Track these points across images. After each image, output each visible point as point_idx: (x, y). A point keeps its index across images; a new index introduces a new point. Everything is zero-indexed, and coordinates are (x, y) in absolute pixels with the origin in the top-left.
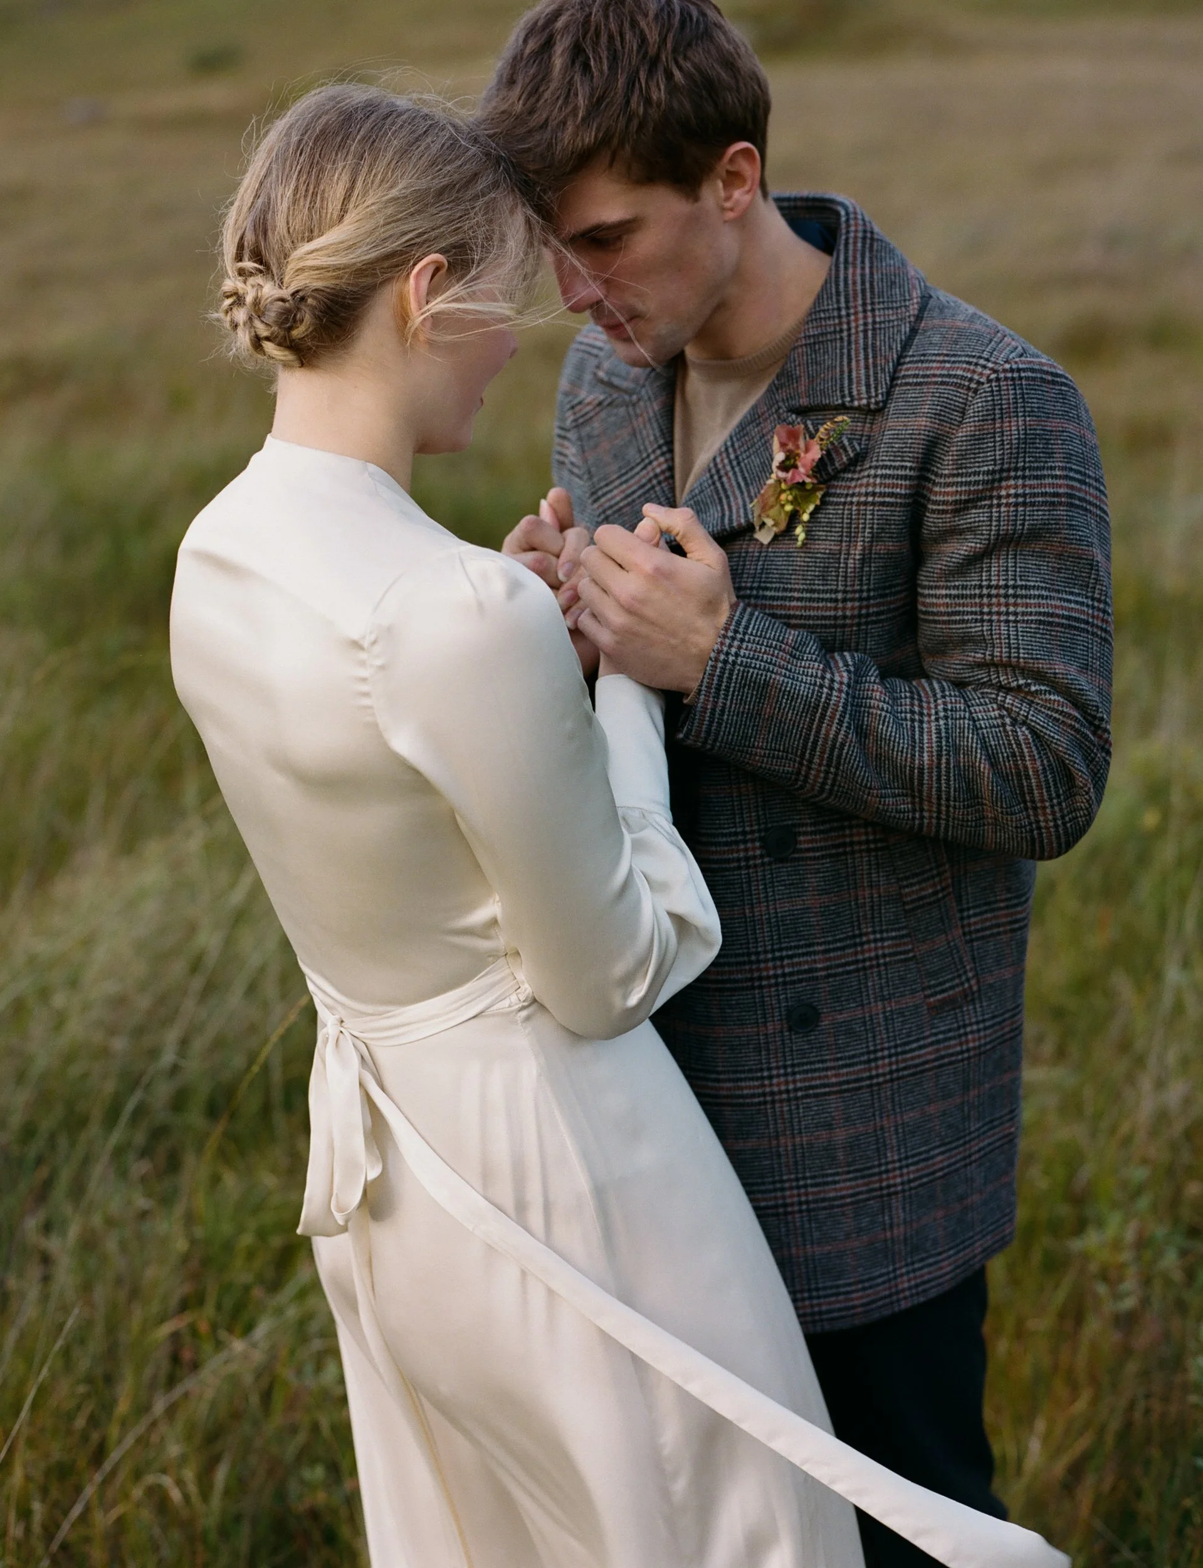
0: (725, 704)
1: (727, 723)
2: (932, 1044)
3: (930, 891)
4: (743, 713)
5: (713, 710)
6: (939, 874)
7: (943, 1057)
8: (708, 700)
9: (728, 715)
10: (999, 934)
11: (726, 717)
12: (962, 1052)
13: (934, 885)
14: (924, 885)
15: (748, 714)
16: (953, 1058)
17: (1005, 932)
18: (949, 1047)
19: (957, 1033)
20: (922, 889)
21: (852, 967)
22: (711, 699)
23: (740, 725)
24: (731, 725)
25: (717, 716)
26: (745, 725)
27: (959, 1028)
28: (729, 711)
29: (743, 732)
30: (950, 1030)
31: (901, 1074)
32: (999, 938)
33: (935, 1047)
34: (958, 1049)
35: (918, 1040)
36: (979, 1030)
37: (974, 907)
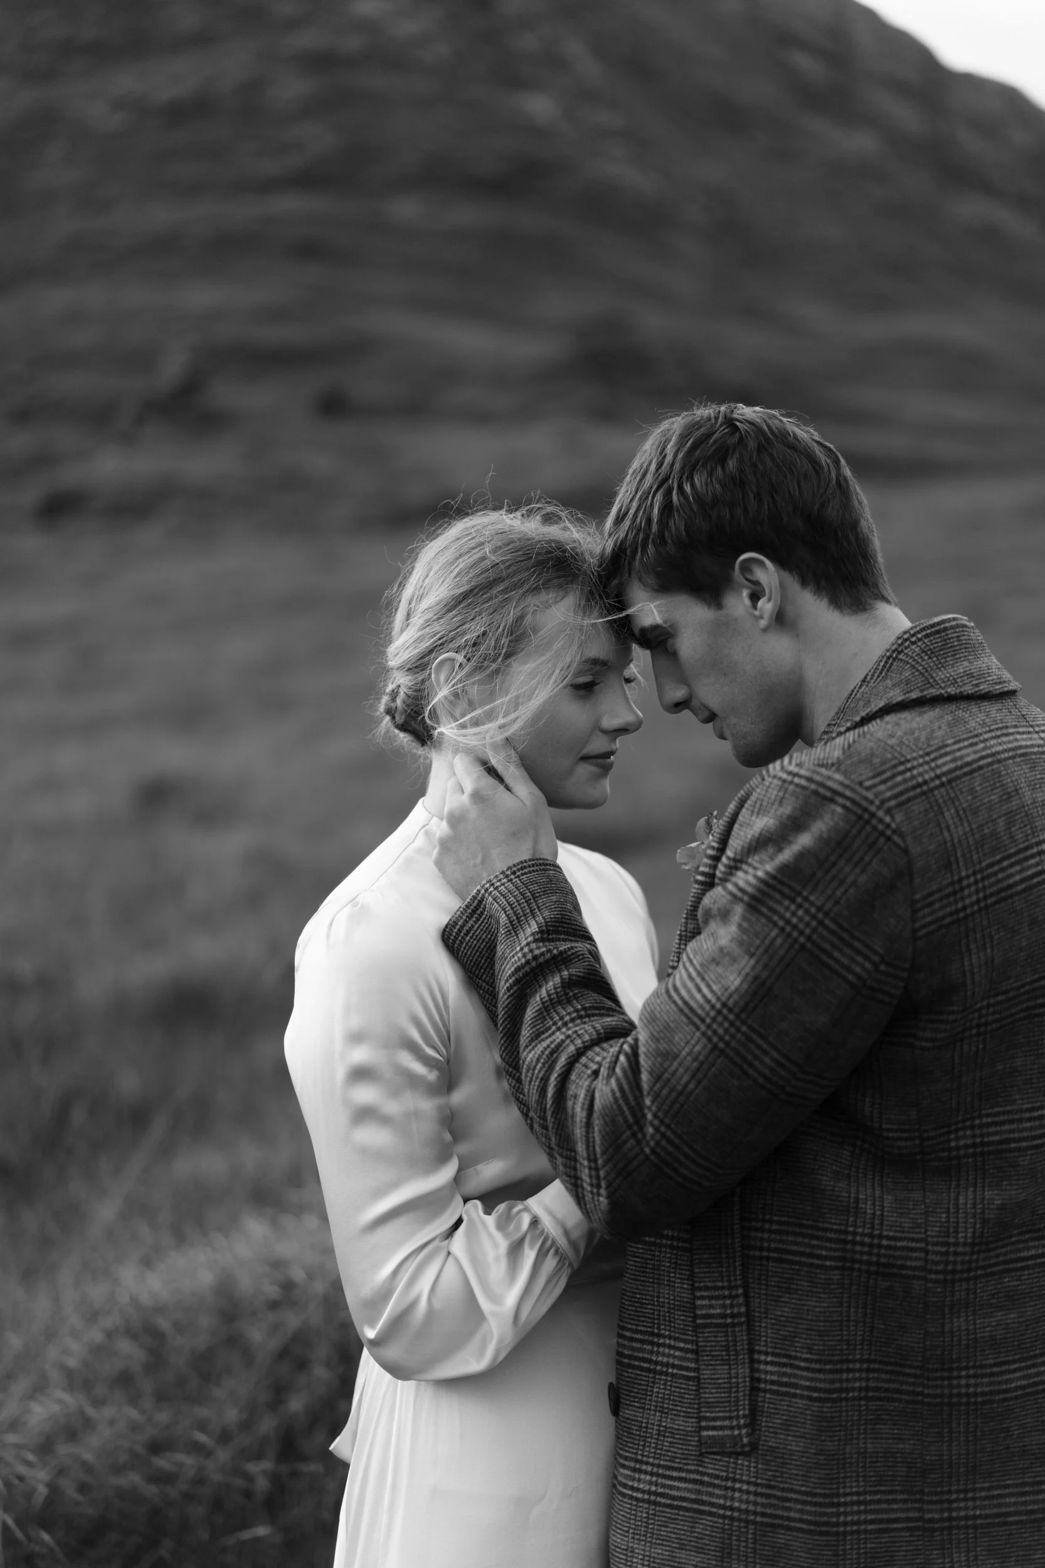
0: (473, 926)
1: (467, 944)
2: (695, 1481)
3: (718, 1311)
4: (484, 940)
5: (462, 927)
6: (731, 1297)
7: (704, 1503)
8: (461, 917)
9: (471, 937)
10: (794, 1395)
11: (468, 938)
12: (724, 1507)
13: (724, 1307)
14: (714, 1302)
15: (487, 943)
16: (714, 1510)
17: (802, 1397)
18: (712, 1495)
19: (724, 1483)
20: (711, 1307)
21: (645, 1365)
22: (464, 917)
23: (477, 951)
24: (470, 947)
25: (462, 934)
26: (481, 953)
27: (727, 1479)
28: (473, 934)
29: (477, 960)
30: (717, 1477)
31: (658, 1499)
32: (794, 1400)
33: (697, 1487)
34: (721, 1501)
35: (680, 1470)
36: (748, 1492)
37: (774, 1354)
